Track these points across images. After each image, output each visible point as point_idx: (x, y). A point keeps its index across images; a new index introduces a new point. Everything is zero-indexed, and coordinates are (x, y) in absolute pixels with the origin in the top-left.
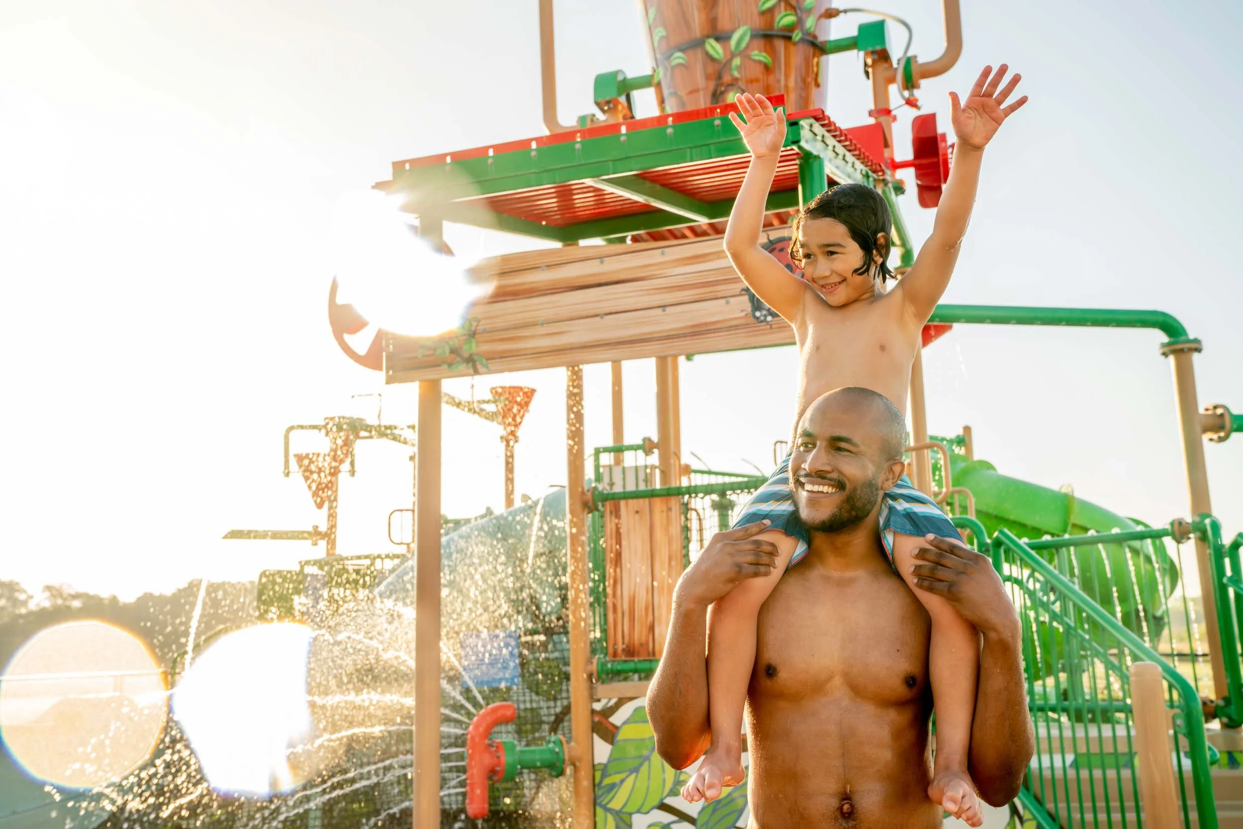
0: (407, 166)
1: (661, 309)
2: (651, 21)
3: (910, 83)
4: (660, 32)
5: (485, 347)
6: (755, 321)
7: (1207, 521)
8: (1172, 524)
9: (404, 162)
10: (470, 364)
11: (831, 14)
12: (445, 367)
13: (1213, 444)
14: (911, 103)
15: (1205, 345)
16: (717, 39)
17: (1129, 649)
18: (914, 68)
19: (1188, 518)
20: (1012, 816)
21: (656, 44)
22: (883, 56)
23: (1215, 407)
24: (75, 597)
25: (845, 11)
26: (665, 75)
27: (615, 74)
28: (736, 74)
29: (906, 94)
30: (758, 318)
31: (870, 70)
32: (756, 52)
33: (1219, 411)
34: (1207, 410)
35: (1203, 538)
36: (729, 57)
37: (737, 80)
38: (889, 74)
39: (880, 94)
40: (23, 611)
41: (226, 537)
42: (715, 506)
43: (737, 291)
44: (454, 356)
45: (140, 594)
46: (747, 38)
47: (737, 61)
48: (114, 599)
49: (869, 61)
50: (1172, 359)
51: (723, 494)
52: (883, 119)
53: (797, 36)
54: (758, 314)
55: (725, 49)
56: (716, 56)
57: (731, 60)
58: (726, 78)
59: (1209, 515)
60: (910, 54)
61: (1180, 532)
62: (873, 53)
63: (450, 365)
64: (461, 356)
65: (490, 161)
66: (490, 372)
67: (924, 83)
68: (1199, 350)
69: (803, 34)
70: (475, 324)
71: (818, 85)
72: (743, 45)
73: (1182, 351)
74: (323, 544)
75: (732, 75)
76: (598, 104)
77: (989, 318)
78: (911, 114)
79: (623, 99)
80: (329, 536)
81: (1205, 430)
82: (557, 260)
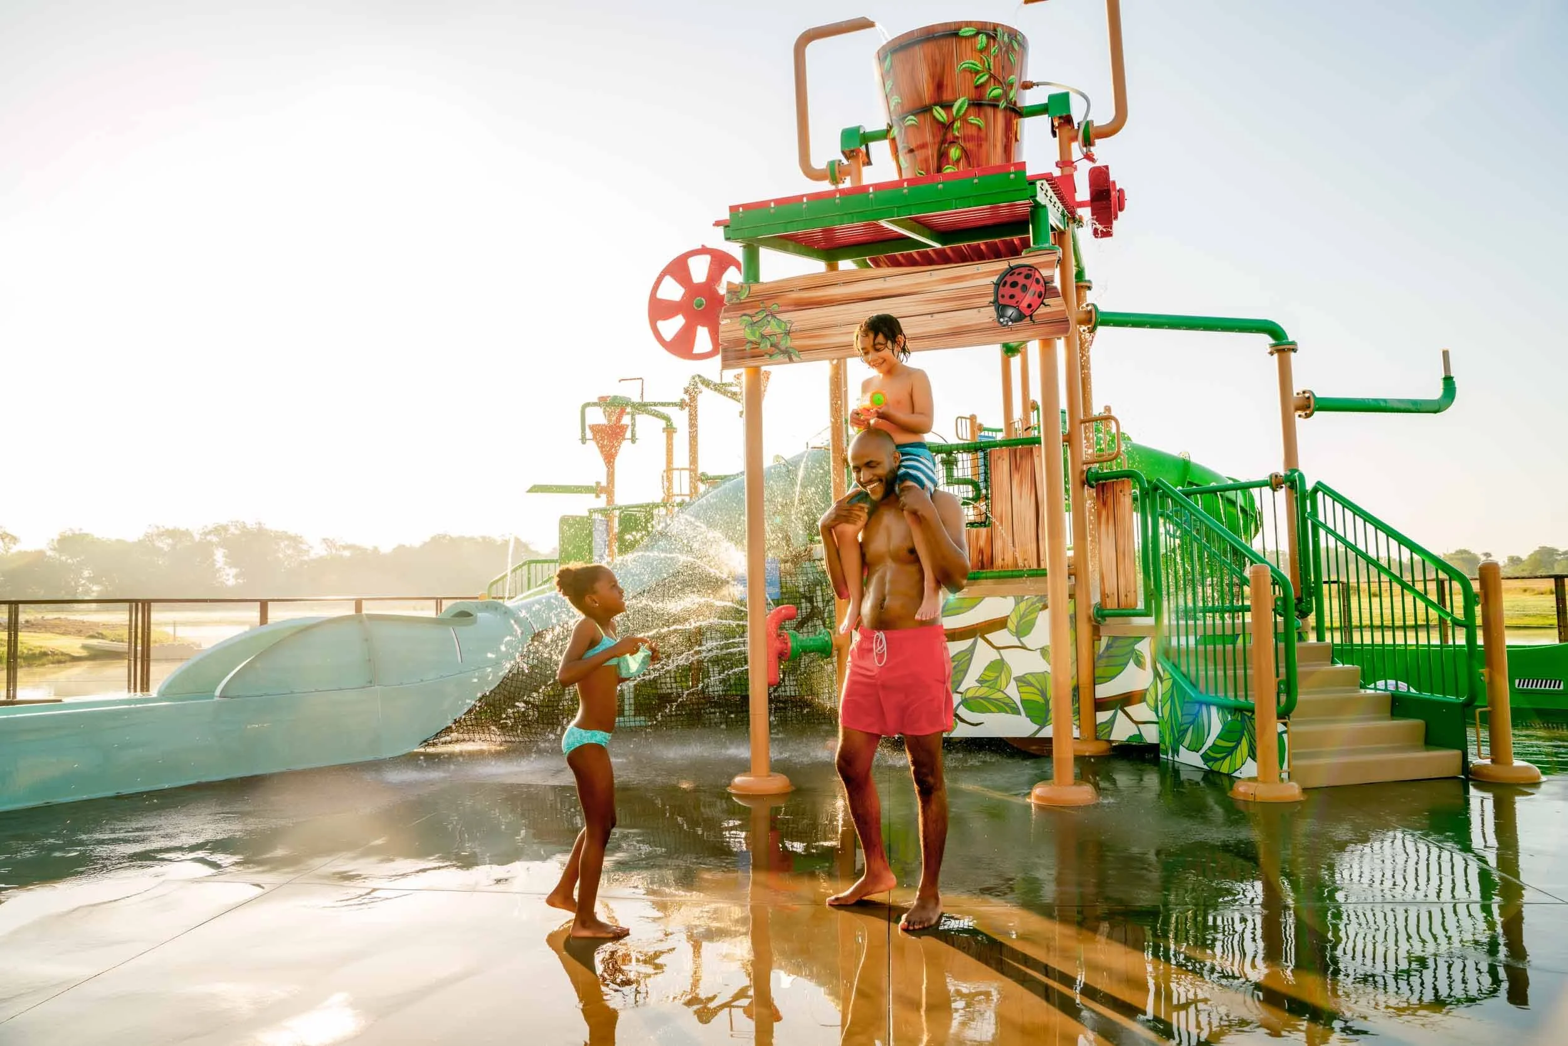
0: (741, 209)
1: (929, 316)
2: (888, 90)
3: (1088, 142)
4: (895, 100)
5: (798, 343)
6: (999, 325)
7: (1296, 474)
8: (1271, 477)
9: (738, 206)
10: (786, 356)
11: (1027, 86)
12: (767, 356)
13: (1301, 419)
14: (1089, 157)
15: (1299, 347)
16: (942, 107)
17: (1249, 558)
18: (1092, 131)
19: (1282, 473)
20: (1155, 678)
21: (892, 108)
22: (1068, 120)
23: (1304, 392)
24: (345, 548)
25: (1038, 85)
26: (900, 131)
27: (858, 129)
28: (957, 134)
29: (1085, 149)
30: (1001, 323)
31: (1057, 131)
32: (972, 117)
33: (1307, 395)
34: (1298, 394)
35: (1292, 486)
36: (951, 121)
37: (957, 138)
38: (1073, 134)
39: (1064, 150)
40: (306, 558)
41: (530, 491)
42: (944, 462)
43: (987, 303)
44: (773, 349)
45: (395, 546)
46: (966, 106)
47: (957, 124)
48: (376, 548)
49: (1056, 124)
50: (1276, 356)
51: (950, 453)
52: (1067, 170)
53: (1002, 104)
54: (1002, 320)
55: (948, 116)
56: (941, 119)
57: (953, 123)
58: (949, 137)
59: (1297, 470)
60: (1088, 119)
61: (1275, 483)
62: (1060, 118)
63: (771, 356)
64: (779, 349)
65: (804, 206)
66: (802, 361)
67: (1097, 141)
68: (1295, 350)
69: (1008, 103)
70: (789, 325)
71: (1016, 140)
72: (962, 111)
73: (1284, 350)
74: (604, 497)
75: (953, 135)
76: (843, 153)
77: (1167, 324)
78: (1089, 165)
79: (863, 148)
80: (607, 489)
81: (1297, 409)
82: (854, 278)
